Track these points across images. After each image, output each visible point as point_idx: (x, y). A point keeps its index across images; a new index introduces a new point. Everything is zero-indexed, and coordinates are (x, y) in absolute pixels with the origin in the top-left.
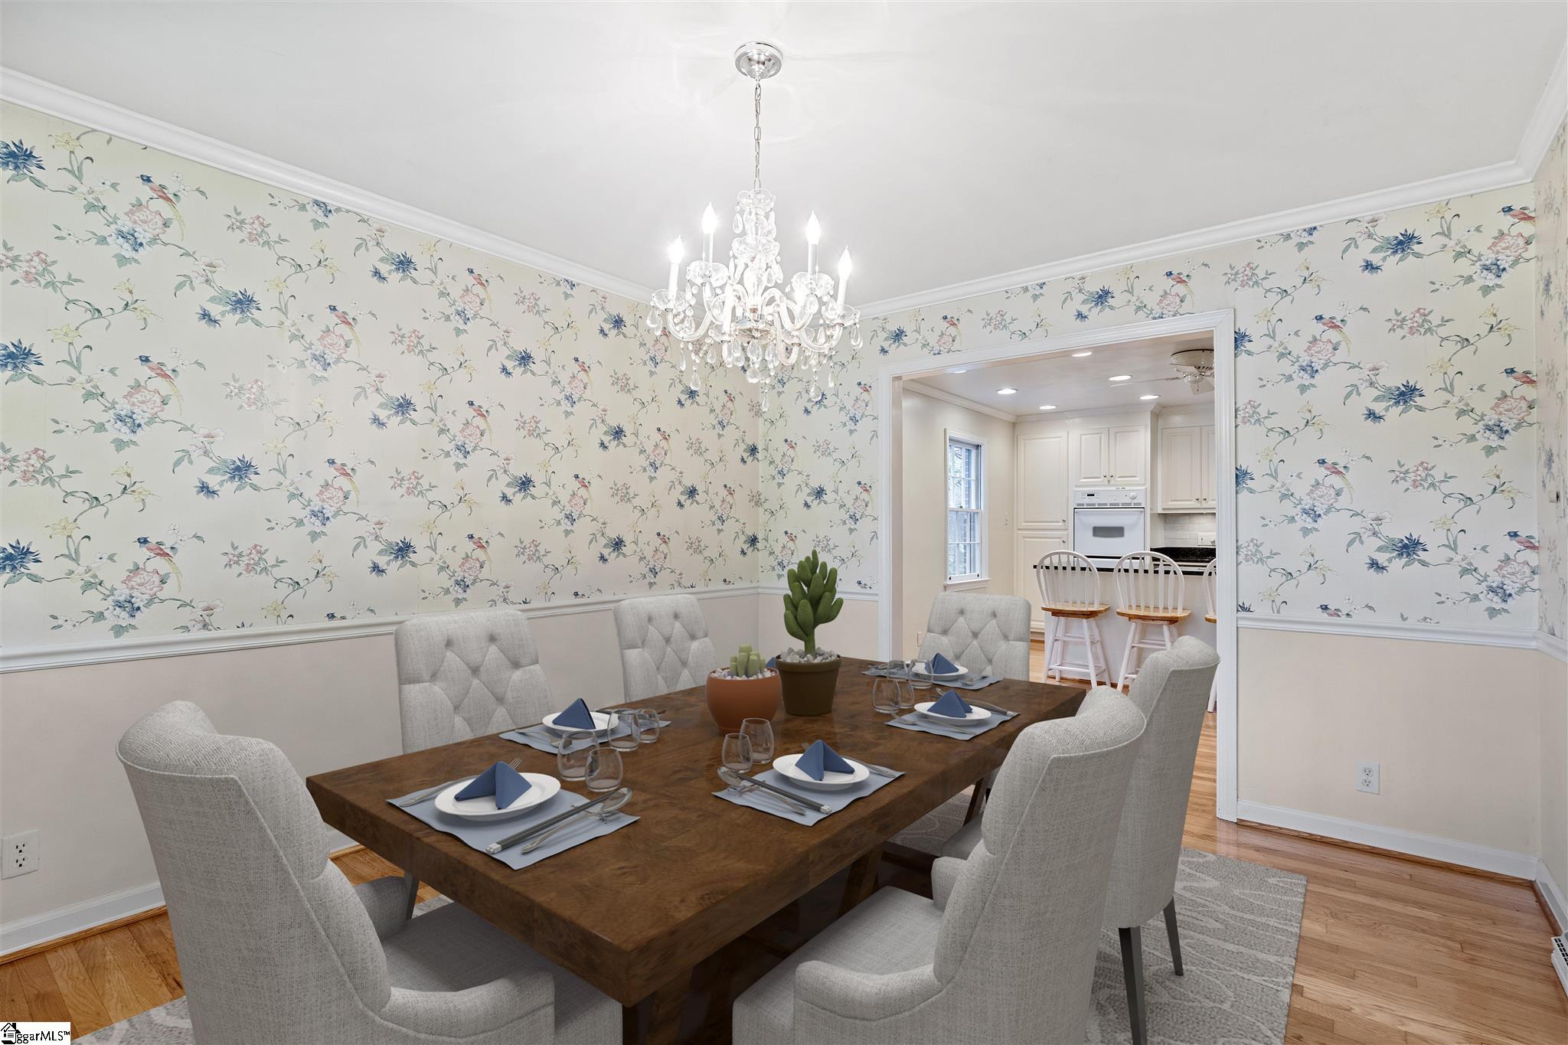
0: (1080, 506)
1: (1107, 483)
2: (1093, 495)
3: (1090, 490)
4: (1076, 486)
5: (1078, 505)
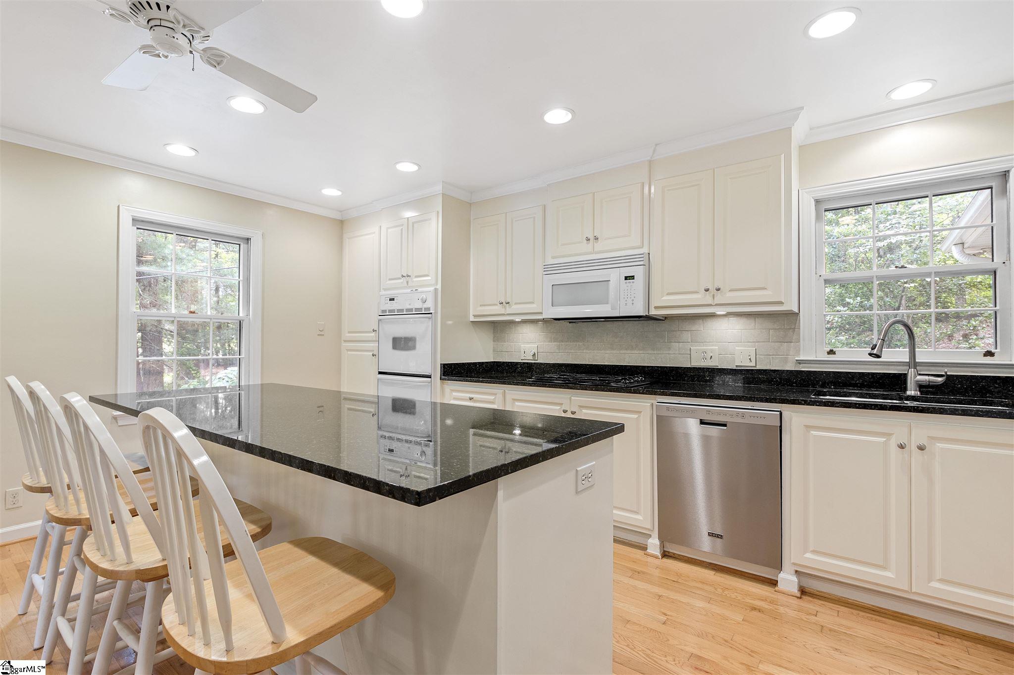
0: (383, 313)
2: (394, 300)
3: (392, 293)
4: (383, 289)
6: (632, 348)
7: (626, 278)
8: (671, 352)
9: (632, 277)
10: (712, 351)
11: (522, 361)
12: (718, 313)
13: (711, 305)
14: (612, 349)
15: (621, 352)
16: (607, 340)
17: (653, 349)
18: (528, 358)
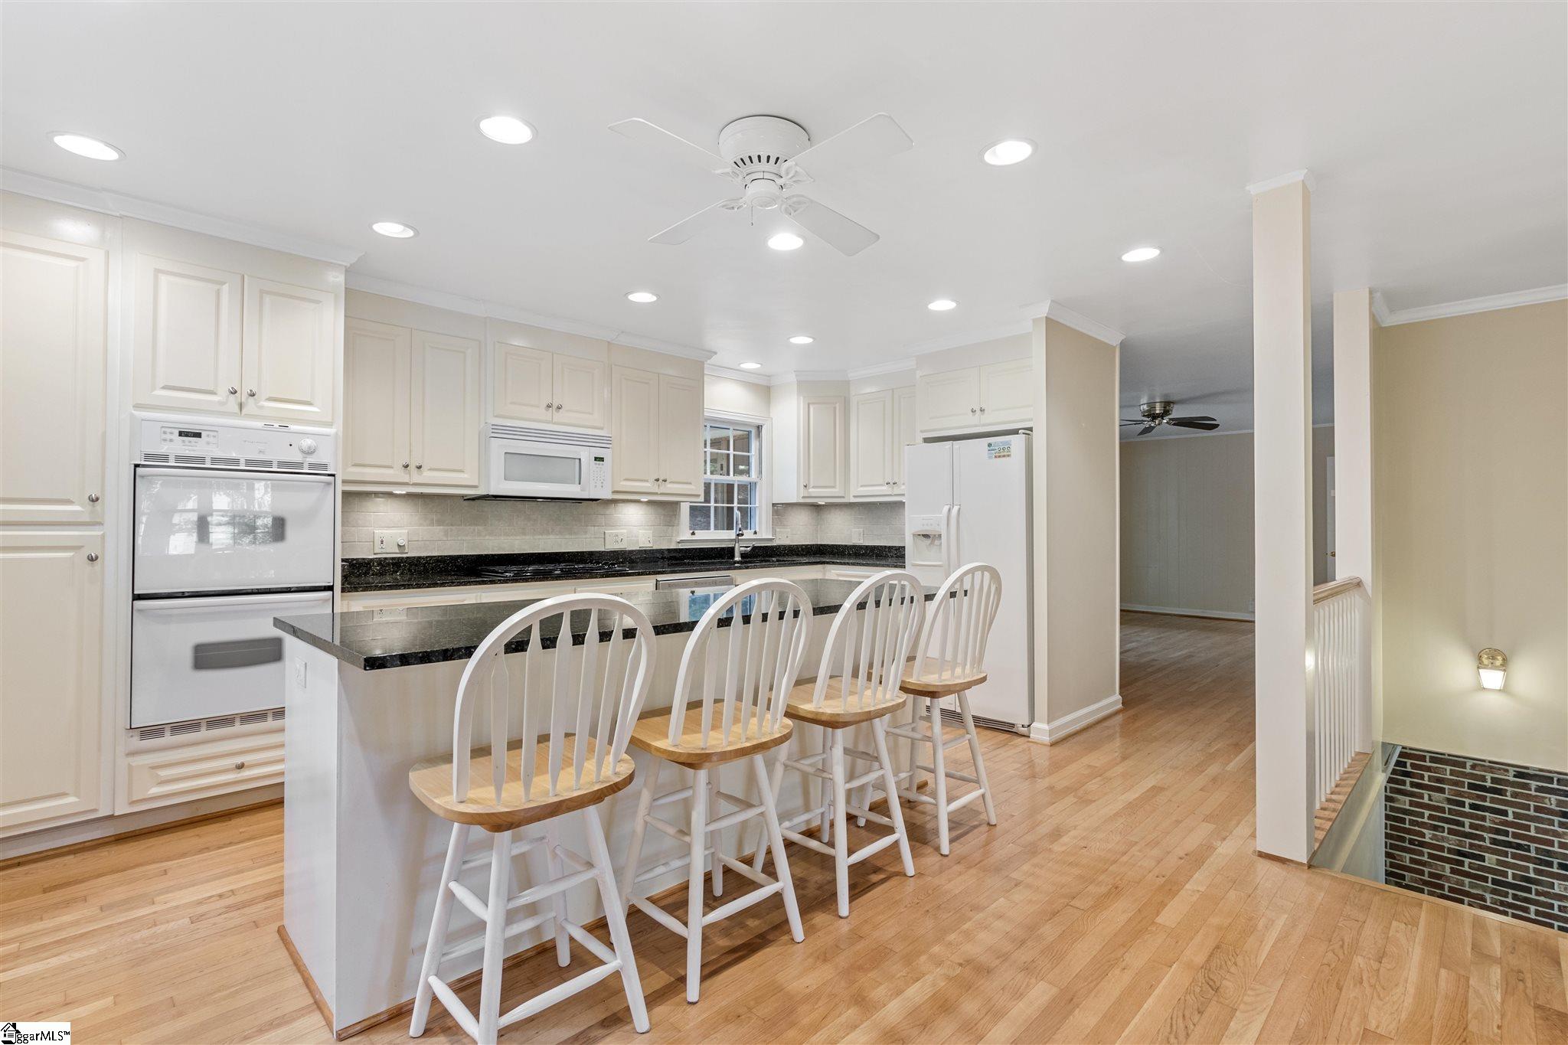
0: (157, 459)
1: (236, 409)
2: (198, 435)
3: (190, 421)
4: (137, 406)
5: (148, 456)
6: (548, 533)
7: (596, 459)
8: (588, 536)
9: (602, 459)
10: (622, 534)
11: (375, 556)
12: (642, 500)
13: (657, 494)
14: (524, 534)
15: (536, 537)
16: (517, 524)
17: (571, 534)
18: (390, 551)
